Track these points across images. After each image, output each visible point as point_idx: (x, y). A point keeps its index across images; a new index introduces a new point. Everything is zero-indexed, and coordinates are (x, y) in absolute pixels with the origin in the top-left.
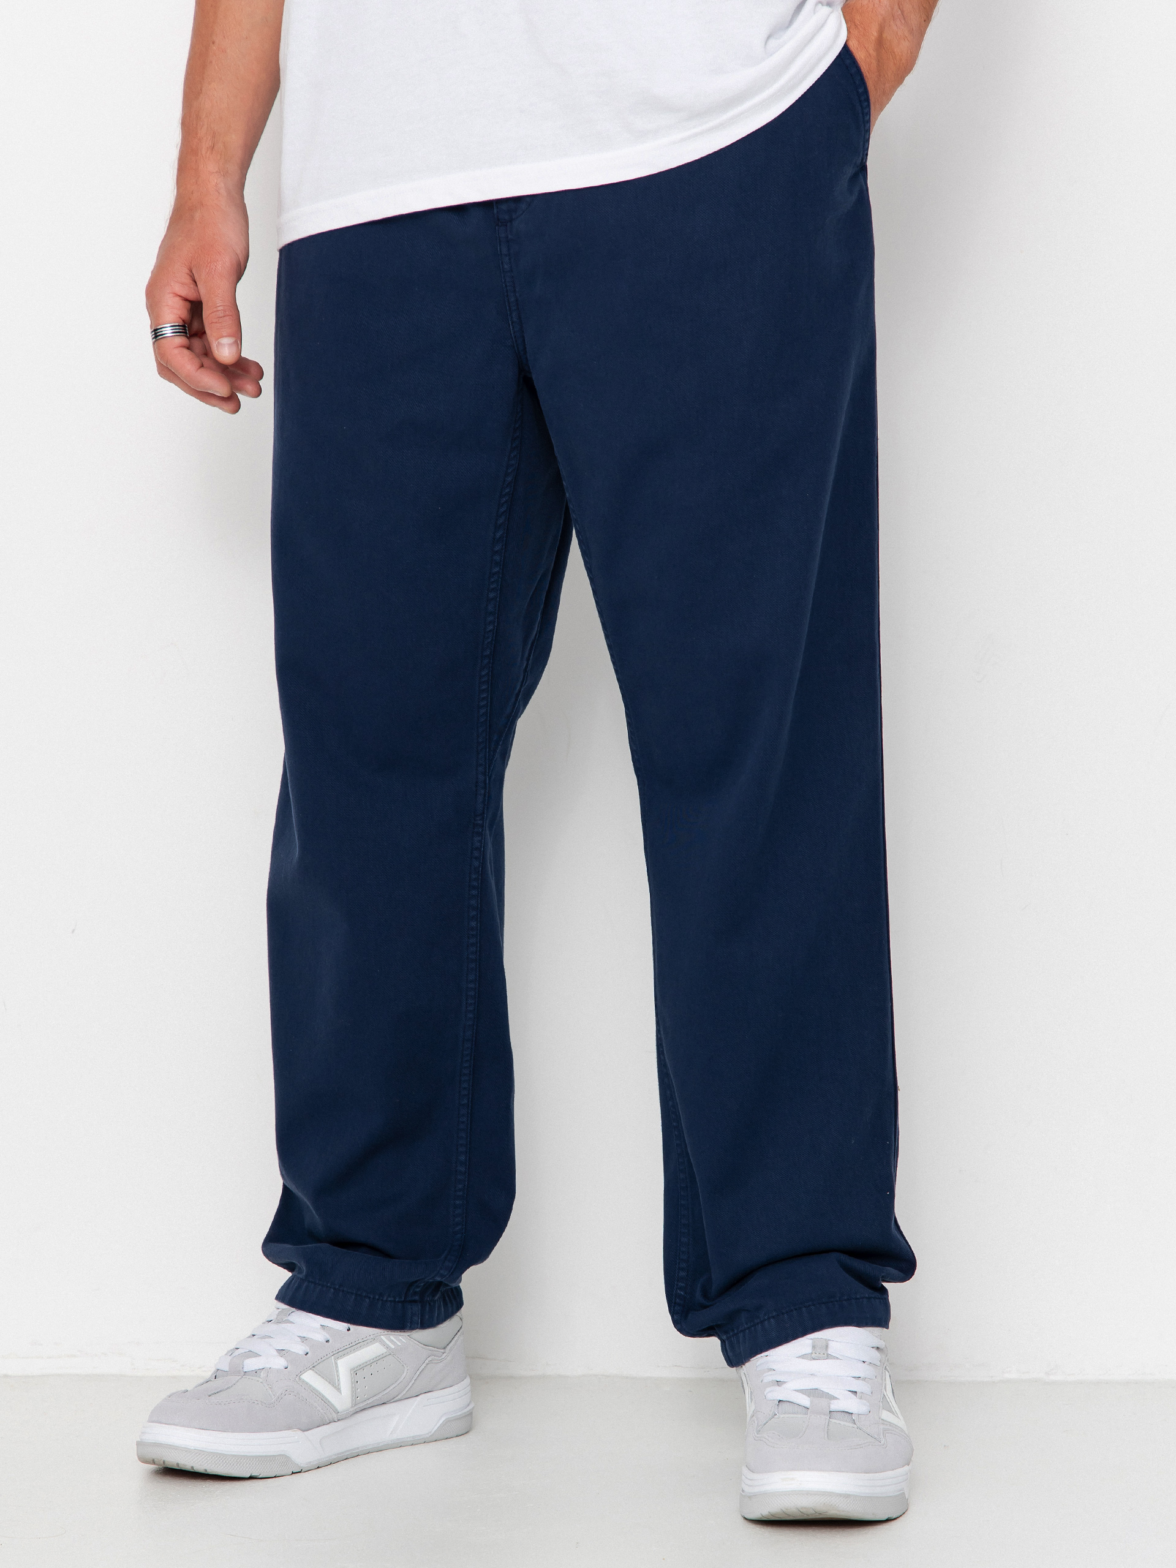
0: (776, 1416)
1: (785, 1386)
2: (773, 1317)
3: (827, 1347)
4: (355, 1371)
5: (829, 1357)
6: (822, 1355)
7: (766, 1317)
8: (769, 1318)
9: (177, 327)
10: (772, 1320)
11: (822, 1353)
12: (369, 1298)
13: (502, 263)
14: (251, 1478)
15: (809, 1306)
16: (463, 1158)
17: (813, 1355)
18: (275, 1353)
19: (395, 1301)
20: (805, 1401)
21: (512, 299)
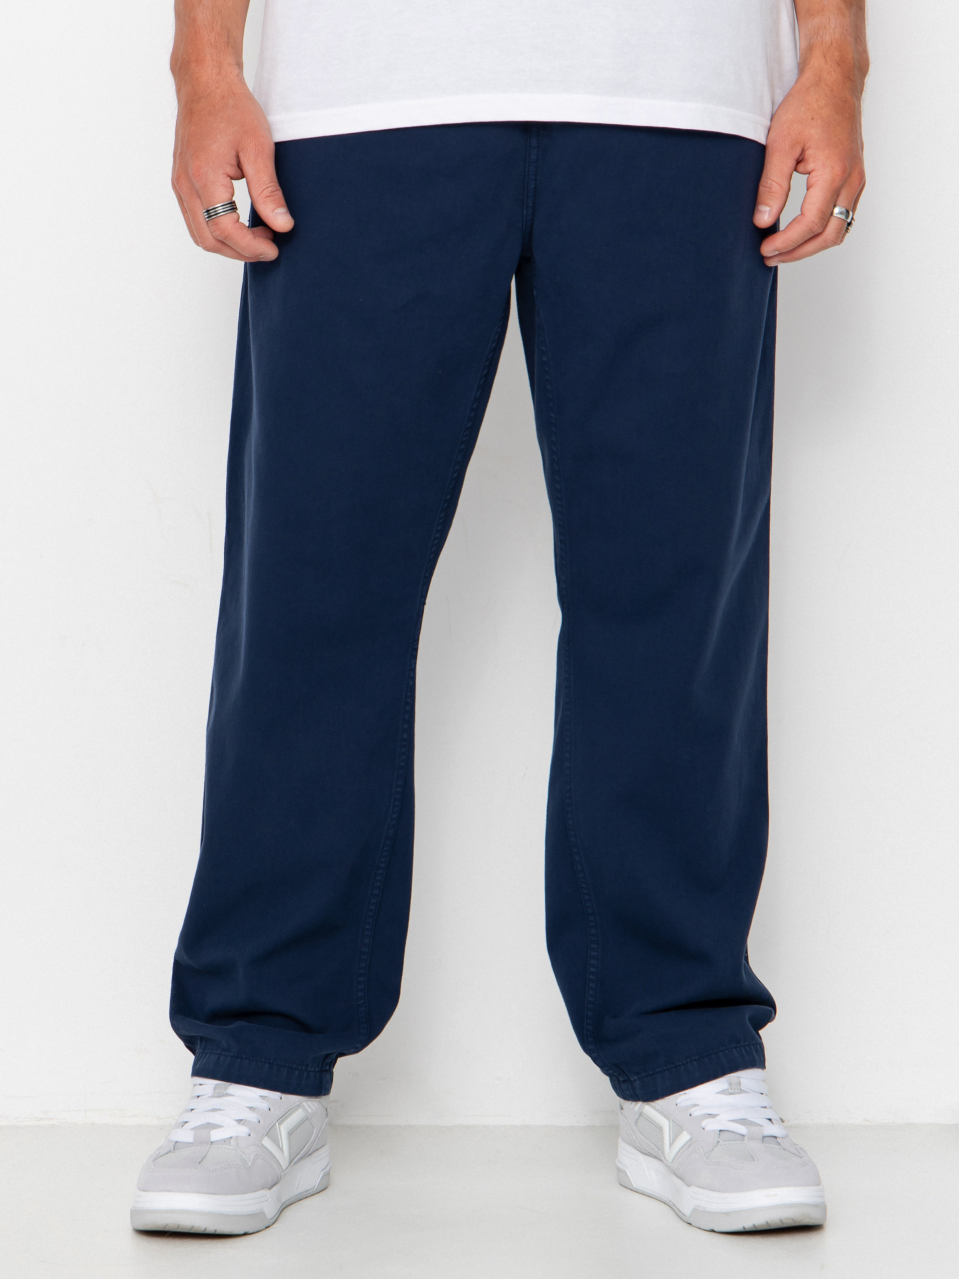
0: (720, 1144)
1: (718, 1117)
2: (695, 1060)
3: (740, 1083)
4: (290, 1134)
5: (742, 1091)
6: (736, 1090)
7: (689, 1060)
8: (691, 1061)
9: (228, 206)
10: (695, 1063)
11: (737, 1090)
12: (298, 1069)
13: (529, 154)
14: (245, 1234)
15: (724, 1050)
16: (367, 941)
17: (730, 1091)
18: (235, 1123)
19: (315, 1071)
20: (742, 1129)
21: (533, 186)
